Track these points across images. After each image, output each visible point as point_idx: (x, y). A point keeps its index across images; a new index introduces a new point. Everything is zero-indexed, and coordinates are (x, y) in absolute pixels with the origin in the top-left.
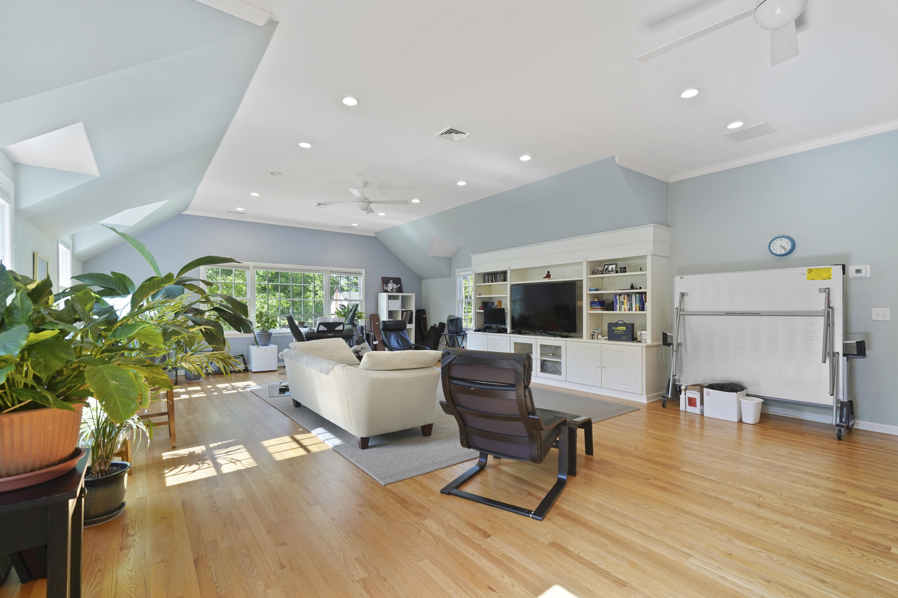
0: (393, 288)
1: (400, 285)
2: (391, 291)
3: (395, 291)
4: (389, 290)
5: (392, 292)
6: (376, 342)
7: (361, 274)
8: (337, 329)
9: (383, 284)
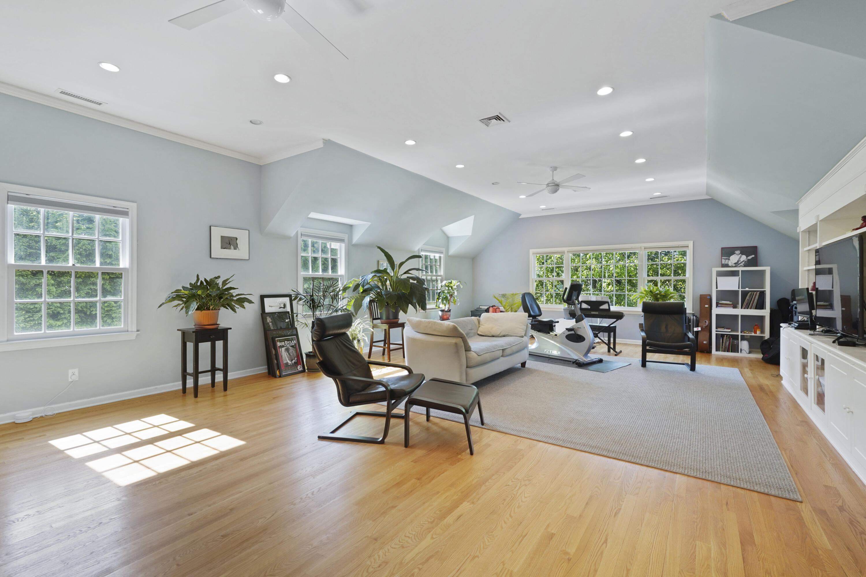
0: (738, 261)
1: (753, 256)
2: (734, 265)
3: (742, 264)
4: (730, 264)
5: (735, 267)
6: (698, 329)
7: (688, 247)
8: (602, 307)
9: (722, 257)
